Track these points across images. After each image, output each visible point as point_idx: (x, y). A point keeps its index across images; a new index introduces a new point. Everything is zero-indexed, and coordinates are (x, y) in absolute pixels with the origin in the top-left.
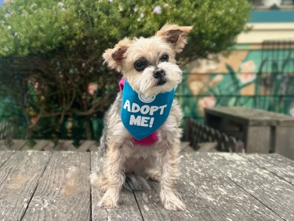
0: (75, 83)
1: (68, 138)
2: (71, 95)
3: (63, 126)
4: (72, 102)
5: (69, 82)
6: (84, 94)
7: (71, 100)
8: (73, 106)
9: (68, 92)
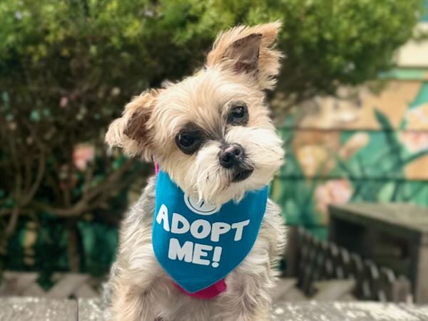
0: (46, 142)
1: (28, 269)
2: (35, 170)
3: (15, 240)
4: (36, 187)
5: (30, 140)
6: (65, 168)
7: (33, 181)
8: (38, 196)
9: (28, 162)
